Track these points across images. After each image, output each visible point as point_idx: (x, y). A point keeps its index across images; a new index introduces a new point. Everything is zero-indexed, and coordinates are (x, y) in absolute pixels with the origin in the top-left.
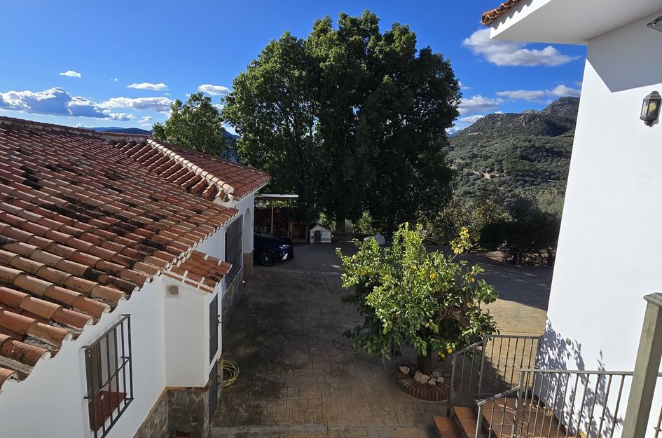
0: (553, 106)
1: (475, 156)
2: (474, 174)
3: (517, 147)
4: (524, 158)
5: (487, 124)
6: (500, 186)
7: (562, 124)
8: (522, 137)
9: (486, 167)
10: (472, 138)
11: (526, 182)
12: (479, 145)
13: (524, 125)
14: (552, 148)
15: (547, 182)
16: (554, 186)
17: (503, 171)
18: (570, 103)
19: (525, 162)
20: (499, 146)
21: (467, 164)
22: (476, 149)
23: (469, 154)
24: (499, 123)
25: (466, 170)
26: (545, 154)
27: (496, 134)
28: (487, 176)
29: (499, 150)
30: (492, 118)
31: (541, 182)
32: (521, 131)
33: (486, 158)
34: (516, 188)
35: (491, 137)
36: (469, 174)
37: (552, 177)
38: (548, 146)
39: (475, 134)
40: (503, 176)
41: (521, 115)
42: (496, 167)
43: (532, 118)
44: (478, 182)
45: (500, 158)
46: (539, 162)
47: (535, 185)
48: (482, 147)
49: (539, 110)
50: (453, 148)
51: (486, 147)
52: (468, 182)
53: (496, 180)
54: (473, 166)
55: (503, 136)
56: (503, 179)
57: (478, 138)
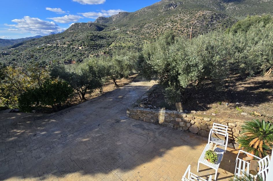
0: (97, 20)
1: (73, 40)
2: (75, 48)
3: (88, 36)
4: (92, 40)
5: (75, 27)
6: (86, 51)
7: (102, 27)
8: (89, 32)
9: (79, 45)
10: (71, 33)
11: (94, 49)
12: (74, 35)
13: (89, 27)
14: (100, 36)
15: (101, 48)
16: (103, 49)
17: (85, 46)
18: (102, 19)
19: (92, 41)
20: (82, 36)
21: (71, 44)
22: (73, 37)
23: (71, 40)
24: (80, 27)
25: (71, 46)
26: (98, 38)
27: (80, 31)
28: (80, 48)
29: (82, 37)
30: (77, 24)
31: (99, 48)
32: (89, 30)
33: (78, 41)
34: (91, 51)
35: (78, 32)
36: (73, 48)
37: (102, 46)
38: (98, 35)
39: (72, 31)
40: (86, 47)
41: (87, 23)
42: (83, 44)
43: (91, 24)
44: (77, 51)
45: (83, 40)
46: (97, 41)
47: (98, 50)
48: (75, 36)
49: (93, 22)
50: (64, 37)
51: (77, 36)
52: (73, 51)
53: (84, 49)
54: (74, 44)
55: (82, 32)
56: (86, 48)
57: (73, 33)
